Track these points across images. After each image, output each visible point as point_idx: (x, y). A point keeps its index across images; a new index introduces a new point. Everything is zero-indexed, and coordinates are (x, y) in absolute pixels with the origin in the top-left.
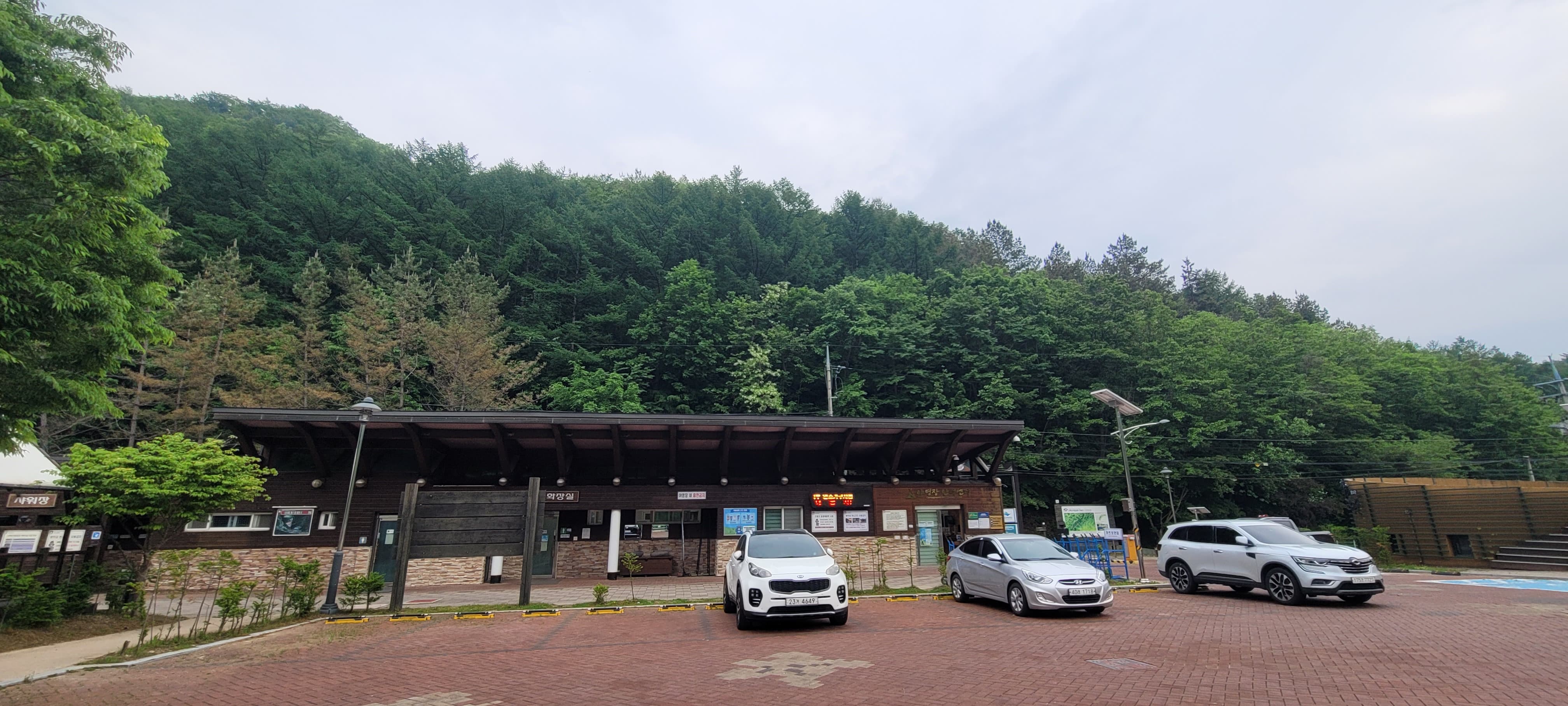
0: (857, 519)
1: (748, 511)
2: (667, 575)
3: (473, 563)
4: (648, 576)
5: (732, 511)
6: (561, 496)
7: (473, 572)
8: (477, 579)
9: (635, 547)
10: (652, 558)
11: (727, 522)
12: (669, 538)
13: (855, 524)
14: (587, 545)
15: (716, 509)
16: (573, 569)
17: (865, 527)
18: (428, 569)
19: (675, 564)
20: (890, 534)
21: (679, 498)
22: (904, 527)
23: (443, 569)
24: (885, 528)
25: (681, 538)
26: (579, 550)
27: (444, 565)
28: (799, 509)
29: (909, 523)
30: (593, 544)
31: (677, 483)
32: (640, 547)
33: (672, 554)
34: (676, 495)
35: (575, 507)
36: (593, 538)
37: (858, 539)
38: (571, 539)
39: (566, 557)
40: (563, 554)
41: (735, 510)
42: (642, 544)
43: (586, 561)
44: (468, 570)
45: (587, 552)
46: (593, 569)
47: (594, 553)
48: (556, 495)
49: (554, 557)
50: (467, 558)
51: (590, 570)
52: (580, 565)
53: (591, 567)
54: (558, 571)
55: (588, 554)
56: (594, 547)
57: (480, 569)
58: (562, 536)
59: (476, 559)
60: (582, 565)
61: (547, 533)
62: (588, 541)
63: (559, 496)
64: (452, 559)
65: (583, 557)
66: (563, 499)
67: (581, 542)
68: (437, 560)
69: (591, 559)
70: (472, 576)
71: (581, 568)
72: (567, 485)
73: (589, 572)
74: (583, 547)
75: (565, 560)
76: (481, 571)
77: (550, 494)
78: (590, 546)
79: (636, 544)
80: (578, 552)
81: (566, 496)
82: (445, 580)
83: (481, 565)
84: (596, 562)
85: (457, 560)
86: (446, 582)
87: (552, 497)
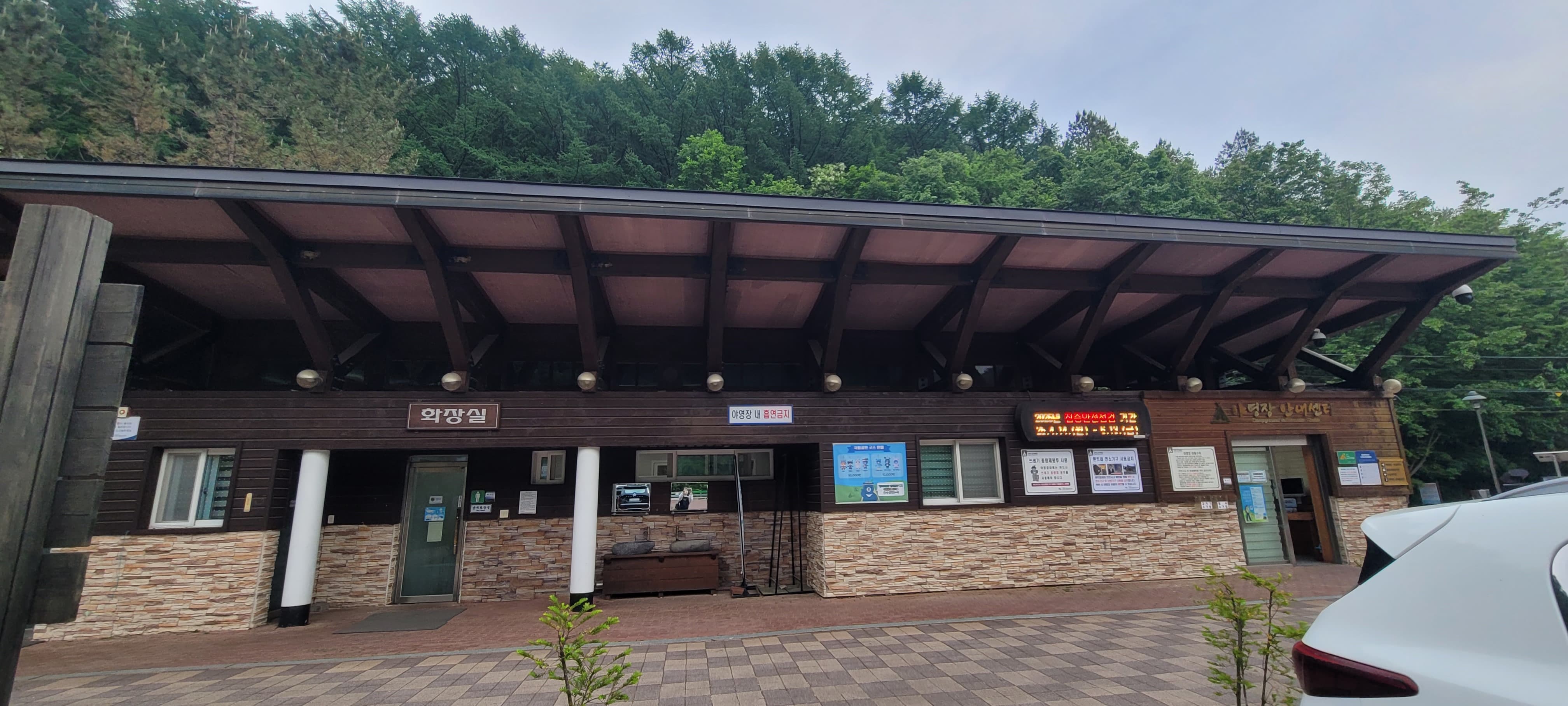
0: (1117, 467)
1: (887, 450)
2: (707, 592)
3: (231, 577)
4: (666, 594)
5: (852, 450)
6: (455, 415)
7: (233, 598)
8: (242, 618)
9: (637, 531)
10: (673, 555)
11: (841, 474)
12: (710, 510)
13: (1114, 478)
14: (530, 527)
15: (816, 445)
16: (499, 581)
17: (1134, 484)
18: (111, 596)
19: (723, 566)
20: (1189, 498)
21: (732, 420)
22: (1213, 483)
23: (153, 593)
24: (1177, 486)
25: (735, 510)
26: (513, 538)
27: (155, 584)
28: (992, 446)
29: (1222, 475)
30: (544, 524)
31: (727, 386)
32: (646, 531)
33: (716, 544)
34: (727, 414)
35: (490, 442)
36: (544, 511)
37: (1122, 510)
38: (494, 516)
39: (483, 554)
40: (477, 547)
41: (858, 446)
42: (651, 525)
43: (528, 562)
44: (218, 594)
45: (529, 543)
46: (544, 581)
47: (546, 546)
48: (444, 412)
49: (458, 555)
50: (217, 566)
51: (536, 583)
52: (514, 573)
53: (539, 577)
54: (465, 586)
55: (531, 548)
56: (546, 532)
57: (252, 591)
58: (474, 510)
59: (240, 567)
60: (519, 571)
61: (441, 502)
62: (536, 521)
63: (451, 414)
64: (178, 570)
65: (522, 555)
66: (460, 421)
67: (517, 522)
68: (137, 572)
69: (538, 558)
70: (228, 610)
71: (516, 579)
72: (470, 390)
73: (535, 587)
74: (524, 534)
75: (480, 562)
76: (252, 595)
77: (428, 410)
78: (536, 530)
79: (637, 523)
80: (511, 543)
81: (469, 414)
82: (155, 622)
83: (254, 582)
84: (550, 566)
85: (190, 571)
86: (157, 627)
87: (434, 417)
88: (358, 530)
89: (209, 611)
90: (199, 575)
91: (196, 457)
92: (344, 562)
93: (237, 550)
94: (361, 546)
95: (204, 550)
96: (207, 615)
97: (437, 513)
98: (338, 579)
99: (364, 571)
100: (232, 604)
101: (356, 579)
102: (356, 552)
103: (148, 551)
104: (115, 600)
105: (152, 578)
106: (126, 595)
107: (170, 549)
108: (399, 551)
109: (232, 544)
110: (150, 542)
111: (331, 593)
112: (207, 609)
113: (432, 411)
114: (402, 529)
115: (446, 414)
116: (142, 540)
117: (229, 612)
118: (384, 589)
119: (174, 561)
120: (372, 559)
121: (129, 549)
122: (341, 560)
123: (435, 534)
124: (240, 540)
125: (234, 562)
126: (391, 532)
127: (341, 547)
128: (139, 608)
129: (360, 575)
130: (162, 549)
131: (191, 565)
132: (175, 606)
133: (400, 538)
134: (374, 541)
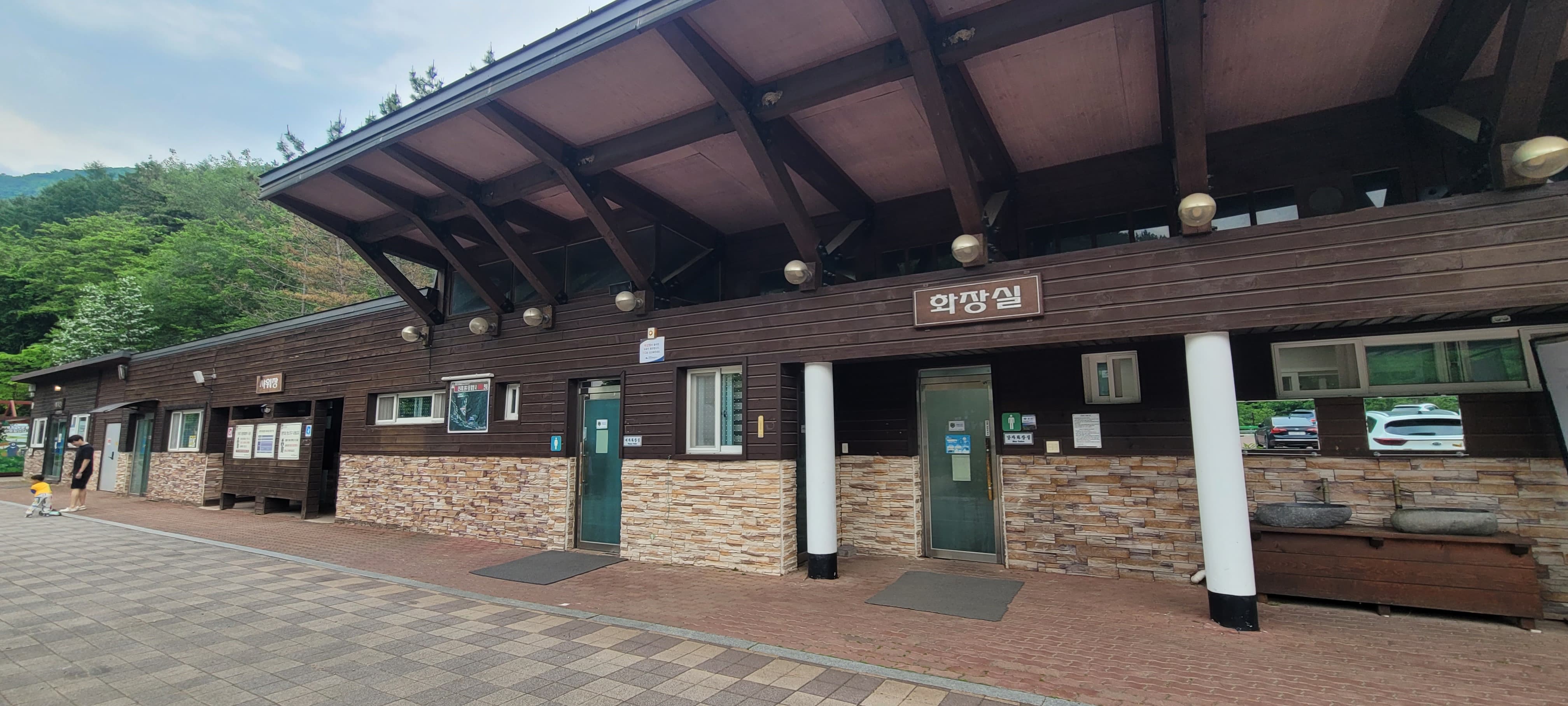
2: (1509, 621)
3: (756, 511)
6: (975, 300)
7: (762, 537)
8: (773, 560)
9: (1299, 485)
10: (1407, 537)
14: (1095, 468)
16: (1060, 545)
18: (667, 521)
23: (697, 522)
26: (1070, 483)
27: (697, 512)
30: (1120, 465)
32: (1320, 486)
35: (1032, 336)
36: (1115, 444)
38: (1038, 449)
39: (1030, 503)
40: (1021, 493)
42: (1327, 474)
43: (1099, 520)
44: (749, 531)
45: (1097, 492)
46: (1130, 553)
47: (1127, 499)
48: (960, 297)
49: (995, 501)
50: (743, 498)
51: (1117, 553)
52: (1080, 535)
53: (1120, 545)
54: (1013, 545)
55: (1100, 499)
56: (1122, 477)
57: (777, 531)
58: (1009, 440)
59: (763, 502)
60: (1087, 533)
61: (963, 429)
62: (1104, 460)
63: (969, 300)
64: (712, 499)
65: (1089, 509)
66: (983, 307)
67: (1075, 460)
68: (681, 499)
69: (1116, 516)
70: (759, 550)
71: (1084, 544)
72: (990, 262)
73: (1116, 560)
74: (1087, 478)
75: (1028, 514)
76: (779, 536)
77: (939, 296)
78: (1105, 473)
79: (1296, 470)
80: (1068, 490)
81: (995, 296)
82: (702, 554)
83: (777, 521)
84: (1136, 530)
85: (723, 502)
86: (703, 559)
87: (947, 305)
88: (875, 462)
89: (744, 548)
90: (730, 507)
91: (713, 377)
92: (865, 500)
93: (758, 482)
94: (880, 482)
95: (731, 479)
96: (742, 552)
97: (960, 443)
98: (861, 520)
99: (887, 513)
100: (761, 544)
101: (879, 521)
102: (874, 489)
103: (688, 477)
104: (669, 526)
105: (694, 506)
106: (677, 522)
107: (702, 476)
108: (922, 489)
109: (752, 474)
110: (688, 467)
111: (857, 534)
112: (741, 545)
113: (944, 297)
114: (921, 462)
115: (963, 300)
116: (682, 465)
117: (760, 553)
118: (911, 536)
119: (709, 490)
120: (895, 498)
121: (674, 473)
122: (861, 497)
123: (962, 472)
124: (759, 470)
125: (757, 495)
126: (910, 466)
127: (860, 482)
128: (688, 537)
129: (883, 517)
130: (697, 476)
131: (722, 495)
132: (716, 539)
133: (921, 474)
134: (893, 477)
